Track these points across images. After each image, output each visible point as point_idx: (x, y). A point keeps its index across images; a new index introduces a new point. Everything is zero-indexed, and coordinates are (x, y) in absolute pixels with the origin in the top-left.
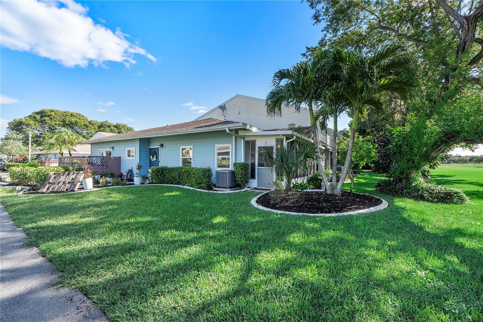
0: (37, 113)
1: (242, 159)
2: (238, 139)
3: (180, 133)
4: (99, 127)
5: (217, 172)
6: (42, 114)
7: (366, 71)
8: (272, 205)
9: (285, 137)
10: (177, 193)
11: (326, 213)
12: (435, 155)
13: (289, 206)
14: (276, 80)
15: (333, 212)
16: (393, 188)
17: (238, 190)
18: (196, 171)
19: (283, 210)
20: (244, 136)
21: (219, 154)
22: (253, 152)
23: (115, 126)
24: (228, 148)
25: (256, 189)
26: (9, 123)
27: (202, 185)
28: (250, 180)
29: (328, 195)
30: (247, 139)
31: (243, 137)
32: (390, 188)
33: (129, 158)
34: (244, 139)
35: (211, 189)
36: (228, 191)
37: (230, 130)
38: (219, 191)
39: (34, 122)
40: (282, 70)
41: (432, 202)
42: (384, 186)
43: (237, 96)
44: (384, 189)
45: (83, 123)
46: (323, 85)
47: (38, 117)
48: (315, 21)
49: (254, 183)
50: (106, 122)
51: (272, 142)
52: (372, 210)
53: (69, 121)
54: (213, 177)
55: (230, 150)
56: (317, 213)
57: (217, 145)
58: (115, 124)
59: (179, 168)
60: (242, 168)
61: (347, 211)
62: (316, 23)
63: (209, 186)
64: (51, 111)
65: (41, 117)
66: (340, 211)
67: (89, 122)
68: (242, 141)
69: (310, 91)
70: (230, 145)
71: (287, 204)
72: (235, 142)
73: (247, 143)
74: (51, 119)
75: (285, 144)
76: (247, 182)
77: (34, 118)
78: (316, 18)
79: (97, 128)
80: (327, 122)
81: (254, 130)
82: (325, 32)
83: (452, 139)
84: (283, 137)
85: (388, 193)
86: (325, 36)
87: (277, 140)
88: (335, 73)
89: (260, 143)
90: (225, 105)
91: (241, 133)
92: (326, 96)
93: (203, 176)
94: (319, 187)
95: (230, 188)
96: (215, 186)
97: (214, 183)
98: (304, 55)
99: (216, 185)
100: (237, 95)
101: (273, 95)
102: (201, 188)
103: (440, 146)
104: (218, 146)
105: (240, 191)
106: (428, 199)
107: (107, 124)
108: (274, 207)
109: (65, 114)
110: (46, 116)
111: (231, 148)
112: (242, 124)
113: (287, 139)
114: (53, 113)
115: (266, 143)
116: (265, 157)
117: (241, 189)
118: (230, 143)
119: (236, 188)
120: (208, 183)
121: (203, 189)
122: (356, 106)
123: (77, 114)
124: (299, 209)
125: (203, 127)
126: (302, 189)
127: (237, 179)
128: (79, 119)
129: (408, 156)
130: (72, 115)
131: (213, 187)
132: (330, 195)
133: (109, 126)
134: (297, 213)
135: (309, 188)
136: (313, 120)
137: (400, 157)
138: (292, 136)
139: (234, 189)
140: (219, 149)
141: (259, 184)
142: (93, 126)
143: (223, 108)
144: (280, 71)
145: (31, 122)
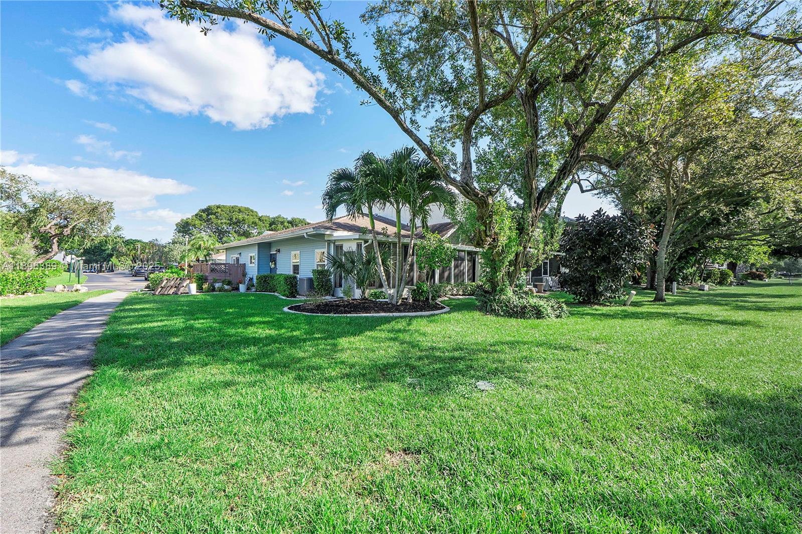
0: (204, 211)
4: (271, 225)
6: (208, 211)
9: (363, 241)
20: (335, 240)
23: (289, 222)
26: (177, 225)
30: (337, 243)
33: (251, 265)
34: (334, 243)
37: (309, 235)
39: (199, 222)
45: (252, 220)
47: (204, 215)
50: (279, 217)
53: (236, 219)
57: (316, 250)
58: (289, 219)
64: (218, 207)
65: (208, 215)
67: (260, 219)
70: (325, 250)
72: (328, 247)
73: (337, 248)
74: (217, 217)
75: (363, 248)
77: (201, 216)
79: (268, 225)
80: (416, 220)
87: (358, 245)
107: (280, 220)
109: (233, 209)
110: (212, 214)
114: (219, 210)
115: (350, 248)
123: (247, 209)
128: (248, 215)
130: (240, 211)
133: (282, 223)
142: (263, 223)
145: (197, 222)
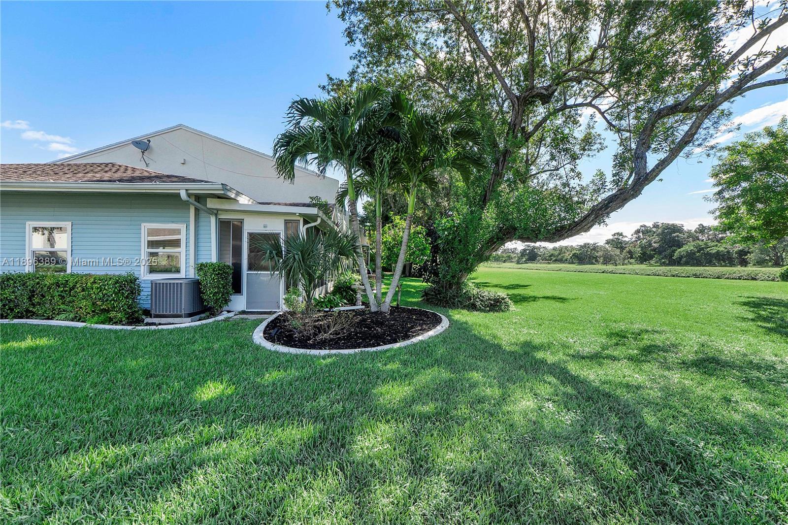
1: (211, 256)
2: (203, 215)
3: (34, 187)
5: (155, 285)
7: (438, 133)
8: (299, 341)
9: (302, 219)
10: (43, 342)
11: (391, 343)
12: (488, 254)
13: (331, 340)
14: (296, 115)
15: (399, 340)
16: (444, 298)
17: (208, 318)
18: (94, 282)
19: (325, 349)
20: (218, 210)
21: (151, 244)
22: (238, 243)
24: (178, 232)
25: (243, 312)
27: (112, 314)
28: (233, 297)
29: (372, 313)
30: (224, 216)
31: (216, 212)
32: (440, 297)
34: (216, 215)
35: (137, 321)
36: (186, 323)
37: (189, 195)
38: (160, 324)
40: (305, 100)
41: (484, 311)
42: (433, 295)
43: (179, 127)
44: (433, 298)
46: (375, 142)
48: (348, 39)
49: (239, 303)
51: (277, 227)
52: (439, 330)
54: (142, 293)
55: (182, 237)
56: (379, 345)
57: (145, 224)
59: (29, 276)
60: (218, 274)
61: (415, 336)
62: (349, 42)
63: (133, 314)
66: (406, 337)
68: (213, 220)
69: (355, 147)
70: (182, 227)
71: (326, 336)
72: (195, 221)
73: (224, 226)
75: (303, 229)
76: (227, 301)
78: (350, 34)
81: (243, 200)
82: (356, 62)
83: (507, 236)
84: (298, 218)
85: (437, 304)
86: (358, 67)
87: (287, 222)
88: (391, 127)
89: (252, 226)
90: (149, 141)
91: (211, 204)
92: (382, 160)
93: (116, 294)
94: (352, 302)
95: (190, 315)
96: (147, 313)
97: (148, 306)
98: (324, 88)
99: (153, 312)
100: (180, 125)
101: (288, 140)
102: (110, 321)
103: (495, 242)
104: (146, 226)
105: (215, 321)
106: (480, 308)
108: (303, 343)
111: (184, 232)
112: (221, 186)
113: (306, 222)
115: (265, 227)
116: (271, 253)
117: (213, 315)
118: (182, 222)
119: (203, 315)
120: (131, 309)
121: (116, 323)
122: (414, 181)
124: (350, 341)
125: (115, 181)
126: (331, 307)
127: (205, 297)
129: (461, 255)
131: (144, 317)
132: (376, 313)
134: (353, 350)
135: (340, 305)
136: (354, 193)
137: (452, 256)
138: (314, 218)
139: (198, 317)
140: (151, 232)
141: (248, 303)
143: (143, 145)
144: (302, 101)
